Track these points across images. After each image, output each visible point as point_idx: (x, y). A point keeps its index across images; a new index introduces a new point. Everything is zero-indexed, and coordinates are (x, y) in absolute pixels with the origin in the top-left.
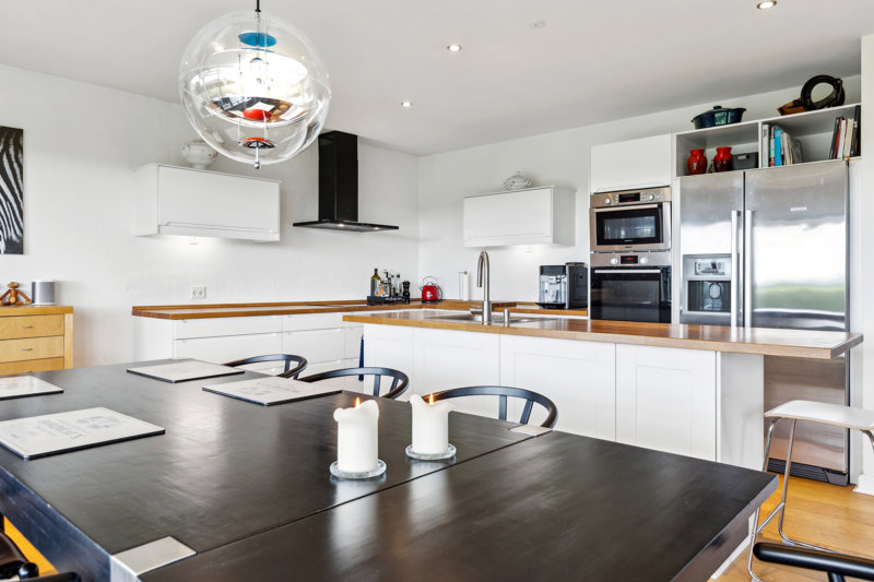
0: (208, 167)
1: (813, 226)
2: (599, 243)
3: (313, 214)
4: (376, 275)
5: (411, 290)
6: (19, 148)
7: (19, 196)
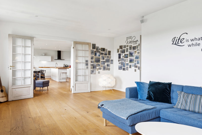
3: (57, 58)
4: (64, 65)
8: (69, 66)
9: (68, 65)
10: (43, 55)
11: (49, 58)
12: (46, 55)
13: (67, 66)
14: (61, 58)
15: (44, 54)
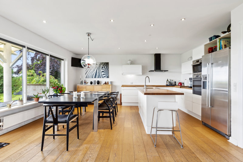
0: (131, 64)
1: (222, 67)
2: (194, 73)
3: (153, 69)
4: (168, 80)
5: (176, 83)
6: (108, 65)
7: (108, 71)
8: (177, 84)
9: (175, 82)
10: (128, 64)
11: (138, 69)
12: (132, 63)
13: (174, 84)
14: (162, 69)
15: (129, 62)
